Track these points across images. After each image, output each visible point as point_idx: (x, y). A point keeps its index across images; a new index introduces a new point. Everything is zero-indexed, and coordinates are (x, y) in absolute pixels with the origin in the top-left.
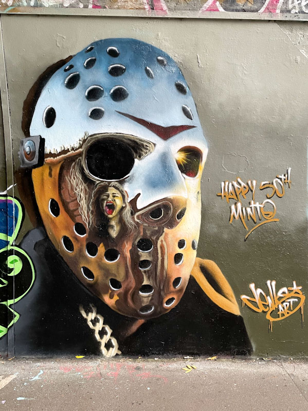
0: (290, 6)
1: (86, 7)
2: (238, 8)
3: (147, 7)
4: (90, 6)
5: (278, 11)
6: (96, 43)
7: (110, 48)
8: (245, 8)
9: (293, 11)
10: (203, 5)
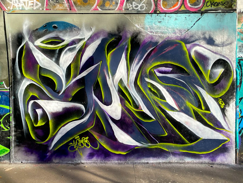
0: (128, 7)
1: (43, 9)
2: (106, 8)
3: (68, 9)
4: (45, 9)
5: (123, 9)
6: (48, 24)
7: (54, 25)
8: (109, 8)
9: (130, 9)
10: (92, 7)
